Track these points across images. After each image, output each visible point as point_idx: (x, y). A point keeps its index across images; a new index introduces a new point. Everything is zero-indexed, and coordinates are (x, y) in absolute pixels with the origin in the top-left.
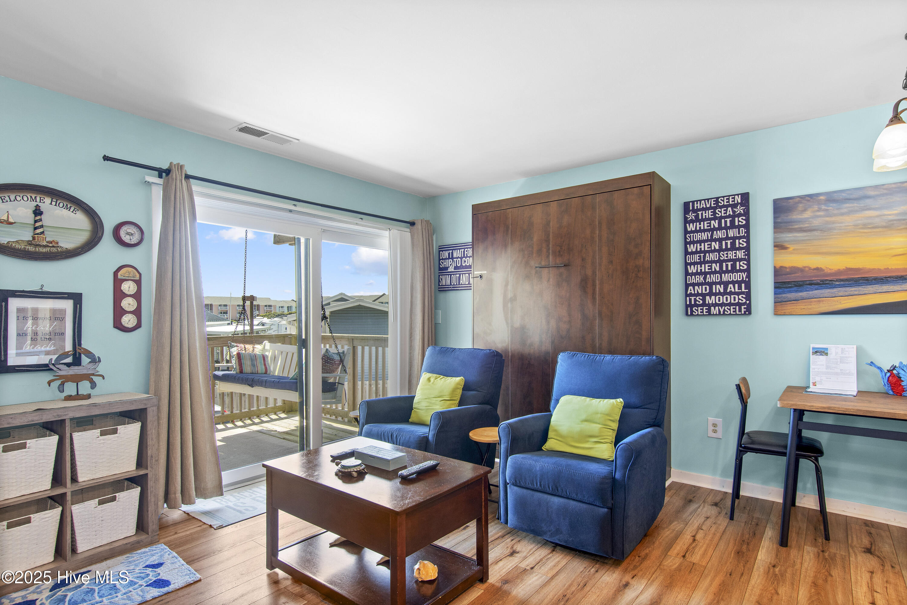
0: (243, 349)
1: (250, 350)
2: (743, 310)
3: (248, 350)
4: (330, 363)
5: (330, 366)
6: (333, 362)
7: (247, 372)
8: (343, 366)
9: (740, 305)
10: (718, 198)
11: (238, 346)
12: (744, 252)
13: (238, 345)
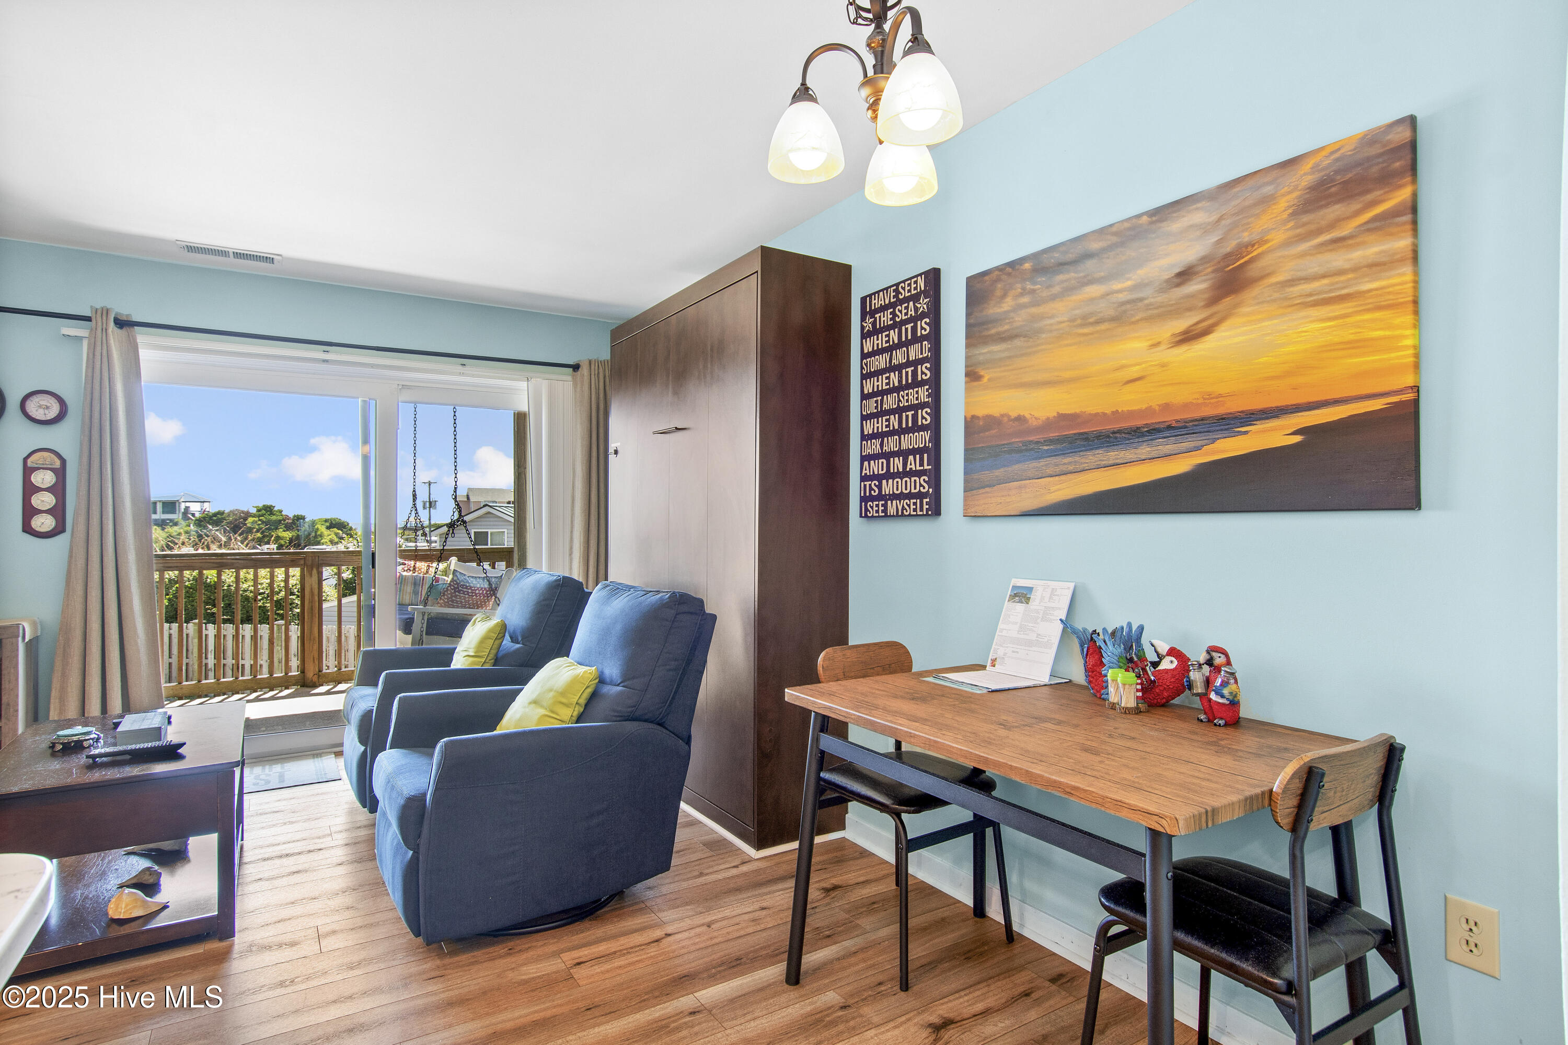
0: (412, 569)
1: (422, 570)
2: (925, 507)
3: (420, 570)
4: (464, 592)
5: (465, 598)
6: (470, 591)
7: (404, 603)
8: (496, 597)
9: (920, 496)
10: (897, 285)
11: (405, 564)
12: (927, 390)
13: (406, 562)
